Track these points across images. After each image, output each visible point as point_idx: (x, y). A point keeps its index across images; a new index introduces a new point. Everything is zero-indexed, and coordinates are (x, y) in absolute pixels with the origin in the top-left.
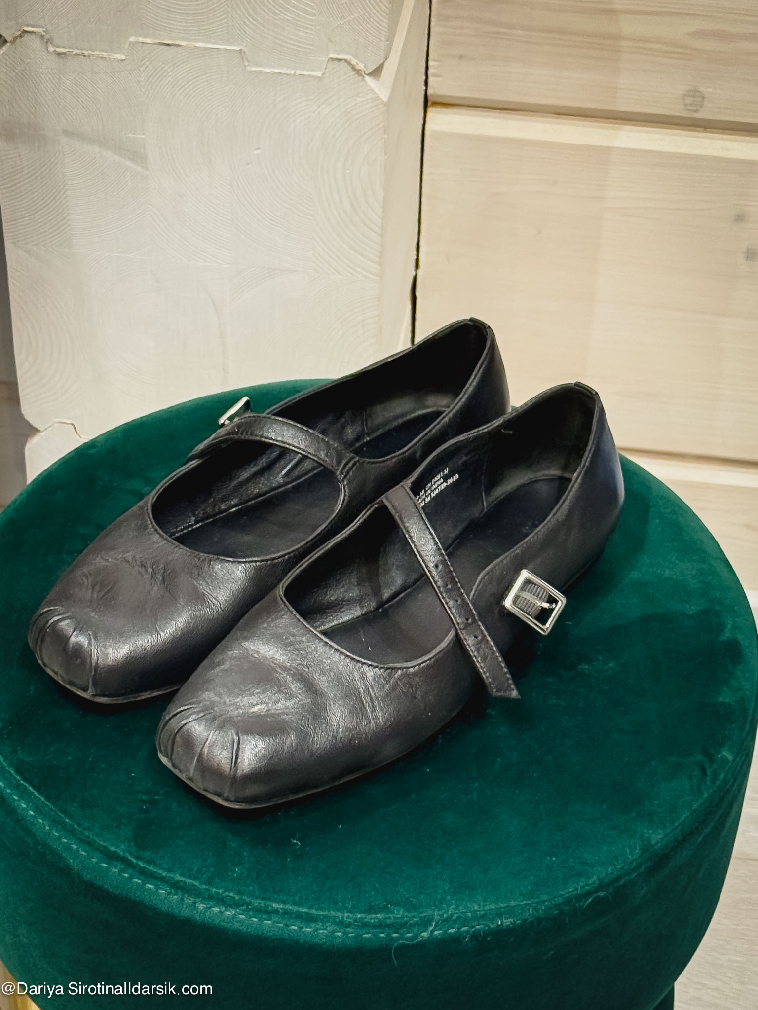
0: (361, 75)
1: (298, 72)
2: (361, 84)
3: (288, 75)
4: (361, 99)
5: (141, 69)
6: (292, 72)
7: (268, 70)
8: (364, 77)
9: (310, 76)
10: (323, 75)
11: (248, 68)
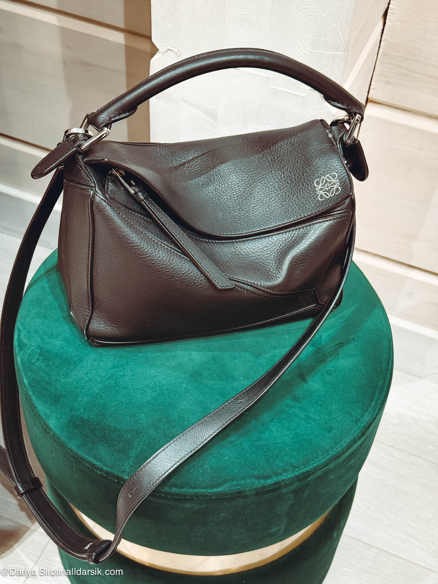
1: (294, 92)
3: (289, 93)
4: (322, 111)
7: (280, 89)
9: (299, 96)
10: (306, 96)
11: (270, 86)
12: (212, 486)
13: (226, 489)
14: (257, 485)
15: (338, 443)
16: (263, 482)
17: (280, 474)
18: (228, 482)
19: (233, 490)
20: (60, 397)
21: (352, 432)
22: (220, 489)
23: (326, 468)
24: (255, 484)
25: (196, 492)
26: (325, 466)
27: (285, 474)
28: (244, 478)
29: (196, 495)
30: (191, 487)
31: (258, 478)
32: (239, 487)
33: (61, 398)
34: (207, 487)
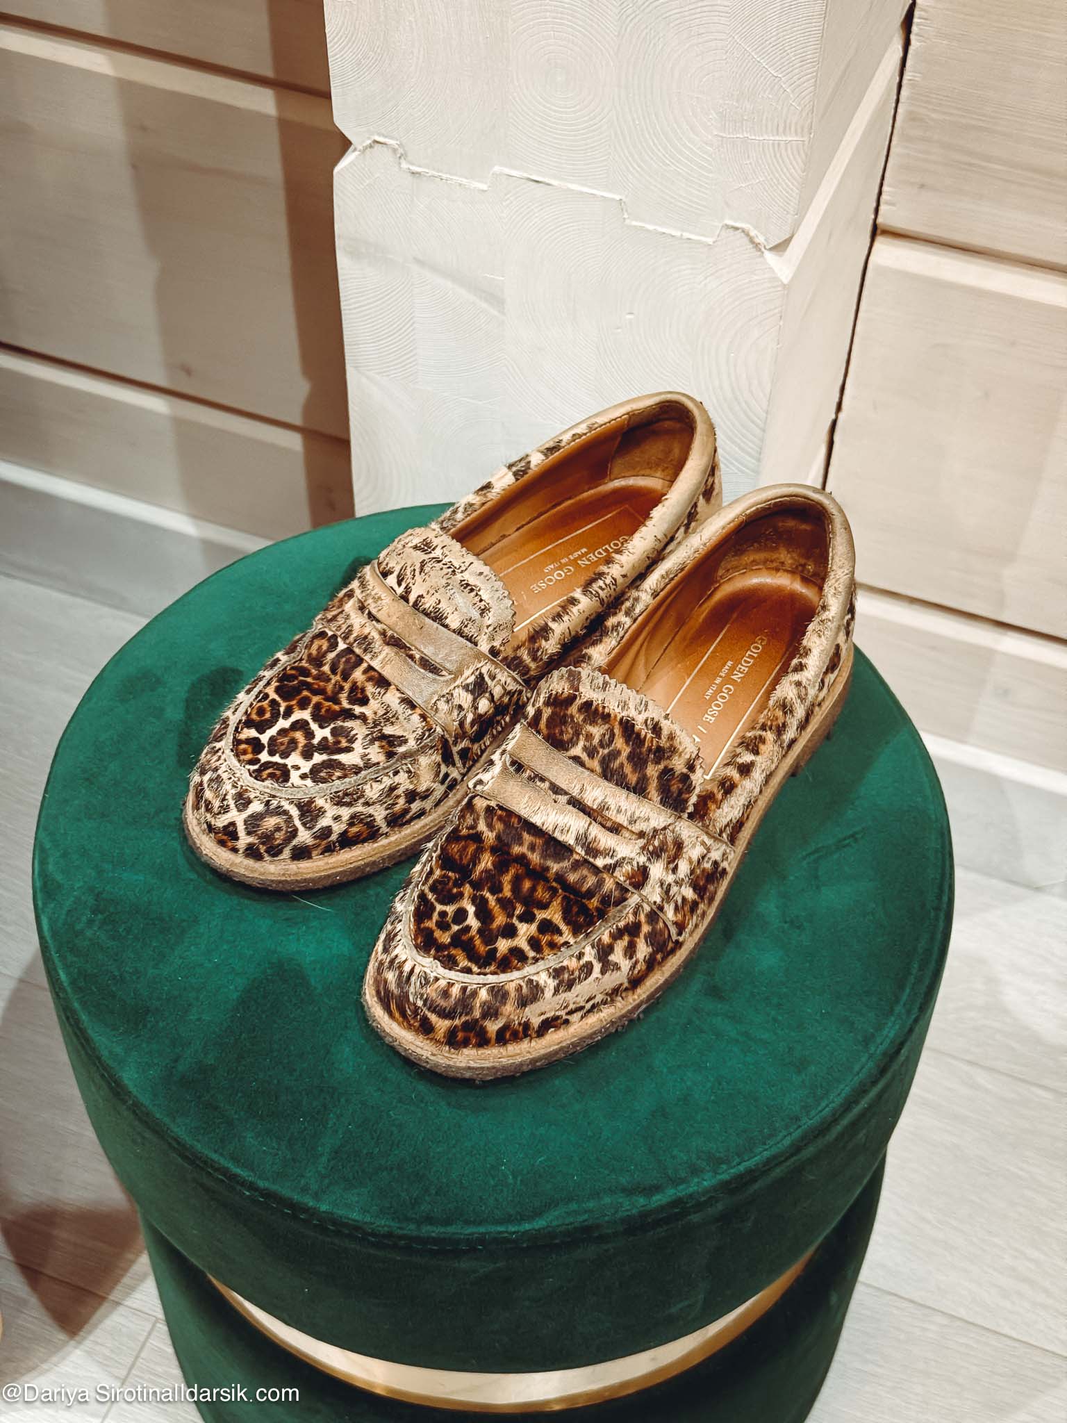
0: (760, 250)
1: (686, 235)
2: (761, 260)
3: (673, 236)
4: (756, 277)
5: (504, 204)
6: (678, 234)
7: (651, 227)
8: (763, 253)
9: (699, 242)
10: (714, 242)
11: (628, 222)
12: (519, 1217)
13: (554, 1223)
14: (627, 1210)
15: (822, 1098)
16: (642, 1201)
17: (683, 1181)
18: (556, 1206)
19: (571, 1223)
20: (147, 1011)
21: (857, 1068)
22: (539, 1223)
23: (795, 1158)
24: (622, 1207)
25: (482, 1233)
26: (792, 1155)
27: (696, 1180)
28: (596, 1195)
29: (482, 1240)
30: (467, 1223)
31: (630, 1191)
32: (586, 1216)
33: (150, 1015)
34: (509, 1220)
